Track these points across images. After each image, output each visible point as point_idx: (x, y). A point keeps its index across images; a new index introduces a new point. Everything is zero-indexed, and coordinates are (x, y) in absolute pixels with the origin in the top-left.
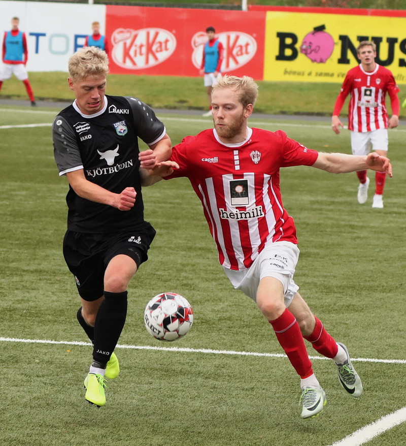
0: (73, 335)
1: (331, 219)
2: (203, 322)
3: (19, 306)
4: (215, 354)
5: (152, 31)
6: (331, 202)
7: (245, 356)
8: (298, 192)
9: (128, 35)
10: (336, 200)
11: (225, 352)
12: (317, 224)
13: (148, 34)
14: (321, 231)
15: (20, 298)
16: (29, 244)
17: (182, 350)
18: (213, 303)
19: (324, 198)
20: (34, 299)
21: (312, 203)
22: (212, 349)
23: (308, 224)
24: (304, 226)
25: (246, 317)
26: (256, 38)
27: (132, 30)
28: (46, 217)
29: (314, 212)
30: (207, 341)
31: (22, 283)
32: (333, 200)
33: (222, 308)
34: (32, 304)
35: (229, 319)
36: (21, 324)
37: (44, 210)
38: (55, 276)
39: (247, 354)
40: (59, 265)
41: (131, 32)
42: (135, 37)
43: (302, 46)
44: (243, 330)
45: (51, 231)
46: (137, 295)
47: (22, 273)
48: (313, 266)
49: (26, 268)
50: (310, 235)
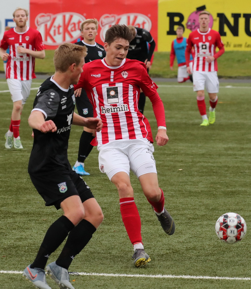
0: (73, 267)
1: (245, 162)
2: (174, 252)
3: (20, 243)
4: (194, 280)
5: (68, 15)
6: (241, 148)
7: (219, 280)
8: (212, 141)
9: (48, 18)
10: (245, 146)
11: (201, 277)
12: (236, 167)
13: (64, 17)
14: (241, 173)
15: (19, 237)
16: (11, 191)
17: (166, 276)
18: (176, 236)
19: (235, 145)
20: (30, 237)
21: (226, 149)
22: (190, 275)
23: (229, 167)
24: (226, 169)
25: (207, 247)
26: (150, 18)
27: (51, 14)
28: (17, 168)
29: (230, 157)
30: (183, 268)
31: (16, 224)
32: (242, 146)
33: (185, 240)
34: (30, 241)
35: (194, 248)
36: (28, 258)
37: (13, 162)
38: (41, 217)
39: (220, 278)
40: (41, 208)
41: (50, 16)
42: (54, 19)
43: (188, 22)
44: (209, 258)
45: (25, 180)
46: (113, 231)
47: (14, 215)
48: (245, 202)
49: (15, 211)
50: (233, 176)
